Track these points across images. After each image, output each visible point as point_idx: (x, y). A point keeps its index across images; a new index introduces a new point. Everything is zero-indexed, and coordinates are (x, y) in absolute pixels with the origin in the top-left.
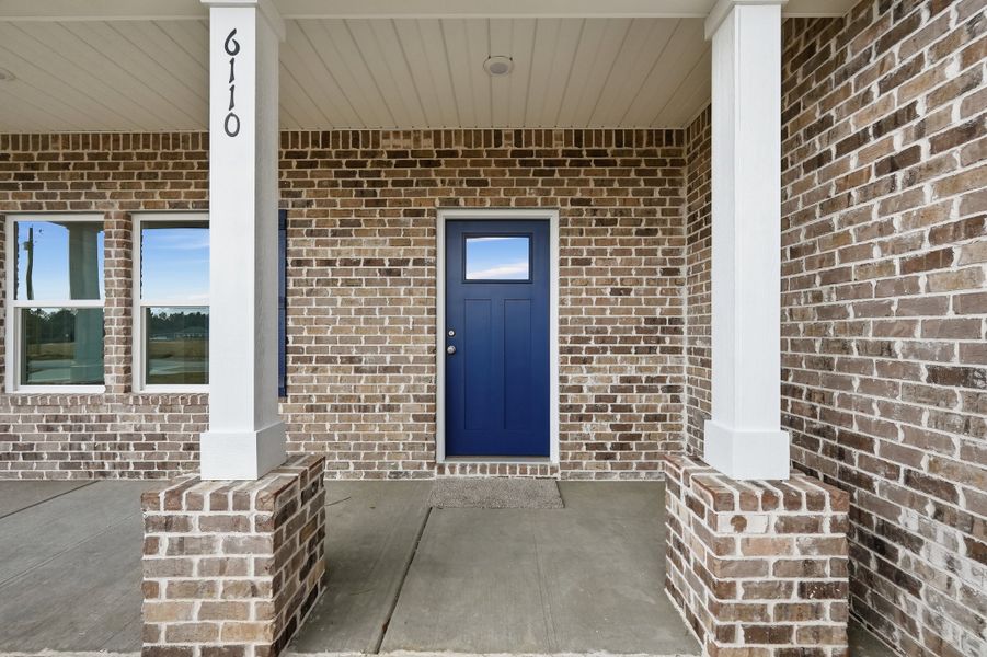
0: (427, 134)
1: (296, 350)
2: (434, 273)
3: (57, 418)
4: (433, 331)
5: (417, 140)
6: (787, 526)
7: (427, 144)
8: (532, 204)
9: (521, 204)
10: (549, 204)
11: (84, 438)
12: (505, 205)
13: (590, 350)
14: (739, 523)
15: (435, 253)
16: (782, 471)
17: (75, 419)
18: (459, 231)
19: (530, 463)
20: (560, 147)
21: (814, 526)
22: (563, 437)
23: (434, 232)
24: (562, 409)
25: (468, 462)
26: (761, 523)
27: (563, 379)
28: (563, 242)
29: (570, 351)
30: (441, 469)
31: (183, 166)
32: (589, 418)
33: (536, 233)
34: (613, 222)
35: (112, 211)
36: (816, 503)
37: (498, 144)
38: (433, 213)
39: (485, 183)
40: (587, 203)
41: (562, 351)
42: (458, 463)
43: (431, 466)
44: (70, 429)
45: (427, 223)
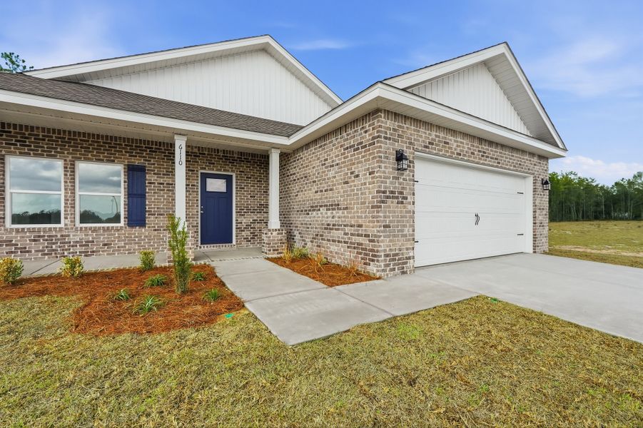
0: (196, 147)
1: (149, 211)
2: (197, 189)
3: (39, 236)
4: (197, 206)
5: (192, 149)
6: (278, 234)
7: (196, 150)
8: (228, 171)
9: (224, 171)
10: (232, 171)
11: (54, 244)
12: (220, 170)
13: (245, 212)
14: (272, 234)
15: (197, 183)
16: (279, 228)
17: (49, 236)
18: (205, 177)
19: (230, 244)
20: (236, 156)
21: (282, 234)
22: (237, 236)
23: (198, 177)
24: (237, 228)
25: (209, 245)
26: (275, 233)
27: (237, 220)
28: (237, 182)
29: (239, 212)
30: (200, 247)
31: (102, 146)
32: (244, 231)
33: (228, 179)
34: (250, 178)
35: (68, 159)
36: (282, 230)
37: (218, 153)
38: (197, 171)
39: (214, 164)
40: (243, 172)
41: (236, 212)
42: (205, 246)
43: (197, 246)
44: (47, 240)
45: (195, 174)
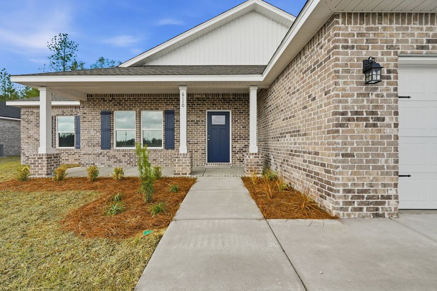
0: (204, 94)
1: (176, 139)
2: (205, 123)
3: (126, 154)
4: (205, 135)
5: (202, 96)
6: (255, 157)
7: (204, 96)
8: (226, 109)
9: (223, 109)
10: (229, 109)
11: (131, 158)
12: (220, 109)
13: (238, 139)
14: (249, 157)
15: (205, 119)
17: (130, 154)
18: (210, 114)
19: (227, 163)
20: (231, 97)
21: (258, 157)
22: (232, 157)
23: (205, 115)
24: (232, 152)
25: (213, 163)
26: (252, 157)
27: (232, 145)
28: (232, 117)
29: (234, 139)
30: (207, 164)
31: (152, 101)
32: (238, 153)
33: (227, 115)
34: (243, 113)
35: (137, 110)
36: (259, 154)
37: (219, 96)
38: (205, 111)
39: (216, 104)
40: (237, 108)
41: (232, 139)
42: (210, 163)
43: (205, 163)
44: (128, 156)
45: (203, 113)
